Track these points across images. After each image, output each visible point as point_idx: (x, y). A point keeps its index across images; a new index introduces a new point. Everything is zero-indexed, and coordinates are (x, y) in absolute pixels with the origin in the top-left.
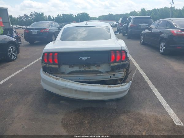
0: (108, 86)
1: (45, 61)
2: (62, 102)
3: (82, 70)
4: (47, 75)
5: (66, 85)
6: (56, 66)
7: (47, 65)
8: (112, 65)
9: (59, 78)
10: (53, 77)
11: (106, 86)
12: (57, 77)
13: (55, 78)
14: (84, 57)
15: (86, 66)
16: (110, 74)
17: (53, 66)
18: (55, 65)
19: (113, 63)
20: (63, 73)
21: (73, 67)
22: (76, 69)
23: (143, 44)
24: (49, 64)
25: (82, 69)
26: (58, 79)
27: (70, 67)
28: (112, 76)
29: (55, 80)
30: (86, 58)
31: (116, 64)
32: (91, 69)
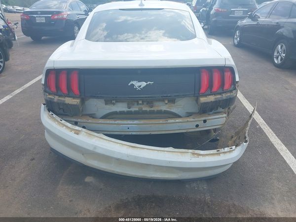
0: (193, 154)
1: (50, 89)
2: (88, 179)
3: (135, 111)
4: (55, 120)
5: (95, 147)
6: (75, 102)
7: (56, 98)
8: (203, 100)
9: (80, 129)
10: (67, 127)
11: (188, 152)
12: (77, 128)
13: (72, 130)
14: (139, 81)
15: (142, 101)
16: (196, 119)
17: (69, 101)
18: (74, 98)
19: (206, 96)
20: (92, 116)
21: (114, 104)
22: (121, 107)
23: (240, 46)
24: (60, 96)
25: (135, 109)
26: (77, 133)
27: (106, 104)
28: (201, 123)
29: (72, 134)
30: (144, 84)
31: (212, 98)
32: (155, 109)
